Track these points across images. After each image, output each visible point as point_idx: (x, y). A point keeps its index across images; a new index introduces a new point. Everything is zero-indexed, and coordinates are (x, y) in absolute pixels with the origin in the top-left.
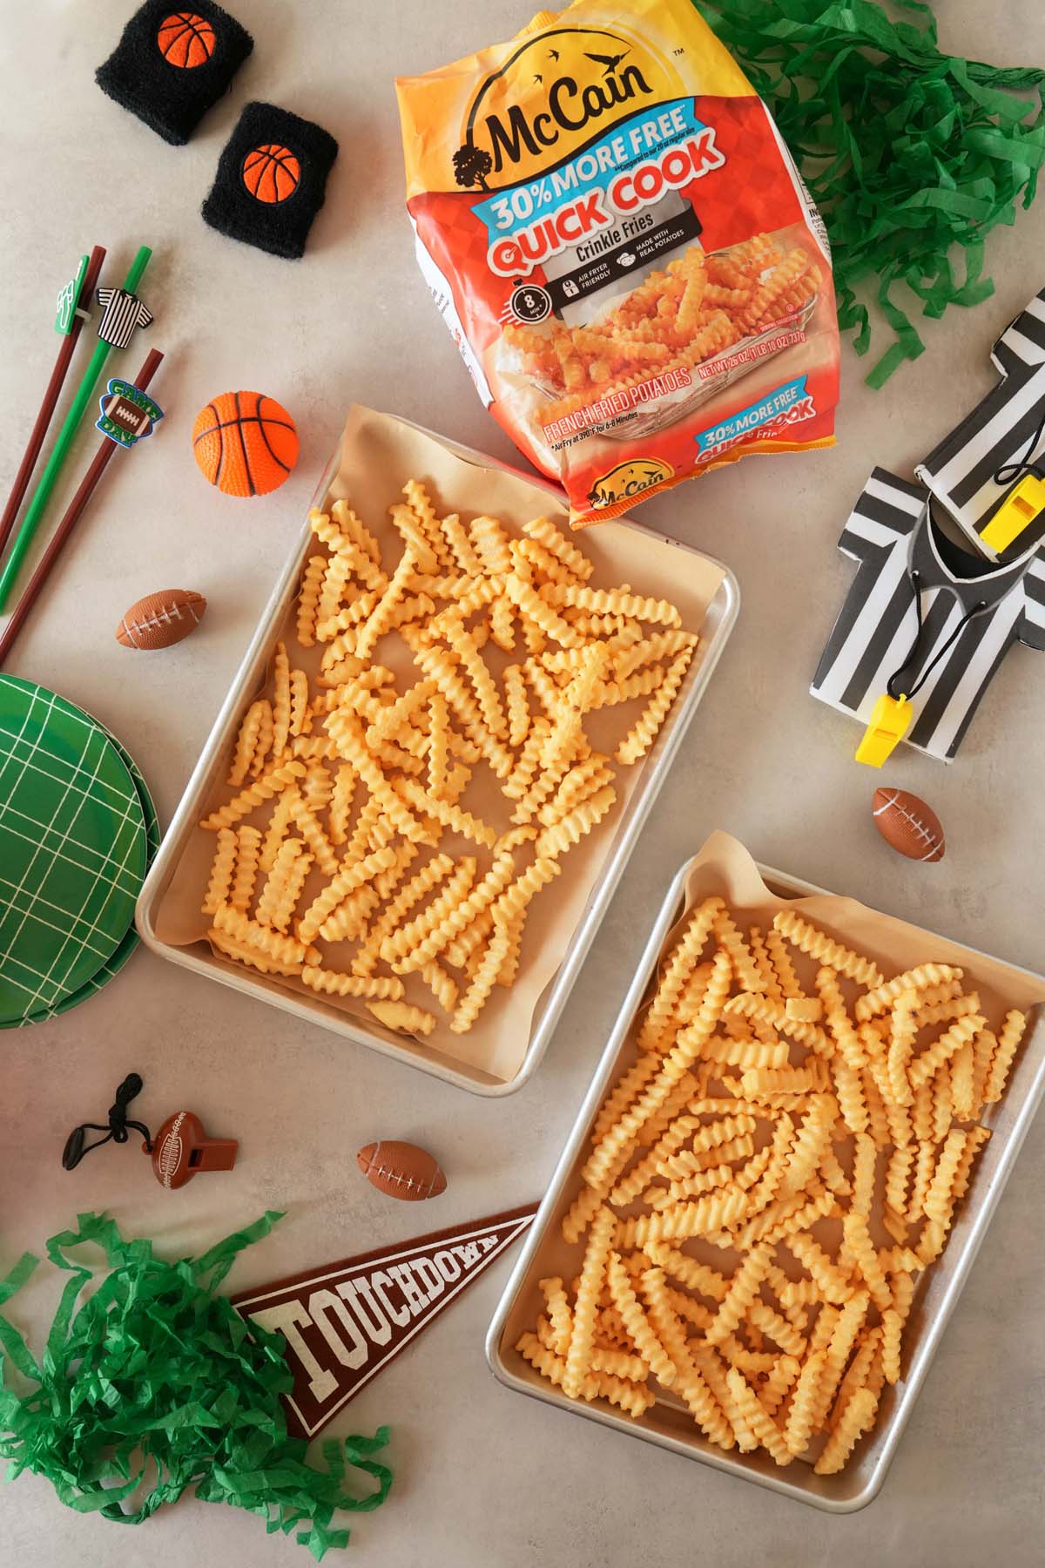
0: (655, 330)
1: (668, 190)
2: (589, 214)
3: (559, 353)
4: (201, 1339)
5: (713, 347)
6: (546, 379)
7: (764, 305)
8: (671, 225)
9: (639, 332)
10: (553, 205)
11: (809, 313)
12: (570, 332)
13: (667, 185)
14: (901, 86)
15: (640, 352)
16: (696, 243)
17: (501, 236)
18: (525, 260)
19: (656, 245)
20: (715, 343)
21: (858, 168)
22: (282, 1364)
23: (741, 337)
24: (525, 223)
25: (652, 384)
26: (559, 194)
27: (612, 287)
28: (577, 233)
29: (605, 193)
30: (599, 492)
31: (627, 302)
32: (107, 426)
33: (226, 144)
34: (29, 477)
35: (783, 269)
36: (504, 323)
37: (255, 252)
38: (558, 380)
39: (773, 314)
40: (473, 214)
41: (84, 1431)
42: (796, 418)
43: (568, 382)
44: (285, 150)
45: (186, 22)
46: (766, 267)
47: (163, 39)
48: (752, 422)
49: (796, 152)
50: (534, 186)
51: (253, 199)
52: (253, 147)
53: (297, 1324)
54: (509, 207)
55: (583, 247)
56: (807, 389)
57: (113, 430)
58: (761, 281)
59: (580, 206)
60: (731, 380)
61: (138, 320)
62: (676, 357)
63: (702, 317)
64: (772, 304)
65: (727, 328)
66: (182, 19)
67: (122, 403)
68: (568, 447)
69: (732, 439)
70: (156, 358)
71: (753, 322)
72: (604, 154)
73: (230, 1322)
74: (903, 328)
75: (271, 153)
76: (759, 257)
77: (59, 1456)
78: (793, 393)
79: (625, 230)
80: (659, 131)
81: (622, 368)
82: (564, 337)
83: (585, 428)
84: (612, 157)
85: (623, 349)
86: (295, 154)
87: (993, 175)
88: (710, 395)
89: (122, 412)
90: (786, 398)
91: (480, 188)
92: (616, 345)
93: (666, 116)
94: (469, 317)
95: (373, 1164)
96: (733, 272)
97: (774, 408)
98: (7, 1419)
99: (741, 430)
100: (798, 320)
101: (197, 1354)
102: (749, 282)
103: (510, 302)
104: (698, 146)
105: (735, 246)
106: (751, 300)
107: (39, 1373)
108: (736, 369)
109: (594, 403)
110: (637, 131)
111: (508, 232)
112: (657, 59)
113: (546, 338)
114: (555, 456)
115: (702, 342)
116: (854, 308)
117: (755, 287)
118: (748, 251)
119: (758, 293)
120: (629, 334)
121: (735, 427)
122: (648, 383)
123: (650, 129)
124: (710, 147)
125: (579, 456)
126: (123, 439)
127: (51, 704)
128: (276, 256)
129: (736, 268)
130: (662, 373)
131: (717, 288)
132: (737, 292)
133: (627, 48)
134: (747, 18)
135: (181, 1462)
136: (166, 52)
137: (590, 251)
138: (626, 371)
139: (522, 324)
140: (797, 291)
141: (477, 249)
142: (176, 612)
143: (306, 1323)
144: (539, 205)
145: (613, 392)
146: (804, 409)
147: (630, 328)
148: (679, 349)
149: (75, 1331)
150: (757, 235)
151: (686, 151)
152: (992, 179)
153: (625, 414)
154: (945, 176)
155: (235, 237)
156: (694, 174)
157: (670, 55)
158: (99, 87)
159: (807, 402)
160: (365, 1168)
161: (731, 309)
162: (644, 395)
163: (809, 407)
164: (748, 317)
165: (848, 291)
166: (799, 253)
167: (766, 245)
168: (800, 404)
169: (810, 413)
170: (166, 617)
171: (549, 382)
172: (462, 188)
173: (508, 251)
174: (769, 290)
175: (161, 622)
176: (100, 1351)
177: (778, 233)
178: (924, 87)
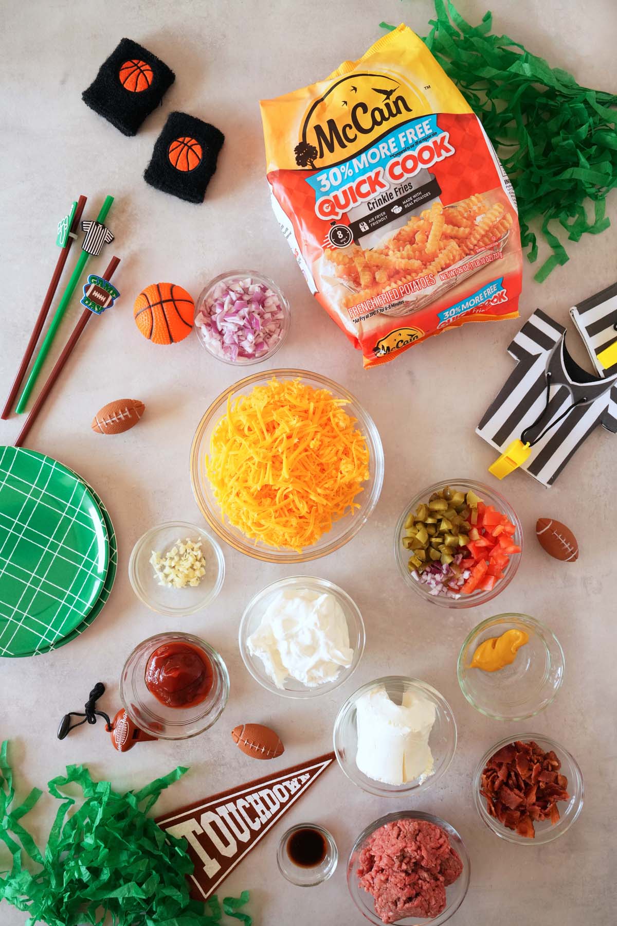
0: (414, 252)
1: (422, 169)
2: (375, 183)
3: (357, 265)
4: (140, 842)
5: (448, 262)
6: (349, 281)
7: (478, 237)
8: (423, 189)
9: (405, 253)
10: (353, 178)
11: (504, 241)
12: (364, 253)
13: (421, 166)
14: (558, 107)
15: (405, 265)
16: (437, 200)
17: (323, 196)
18: (337, 210)
19: (415, 201)
20: (449, 260)
21: (532, 154)
22: (186, 857)
23: (464, 256)
24: (337, 188)
25: (412, 284)
26: (357, 171)
27: (389, 226)
28: (368, 194)
29: (384, 170)
30: (380, 347)
31: (398, 235)
32: (87, 302)
33: (158, 137)
34: (40, 331)
35: (489, 215)
36: (325, 248)
37: (175, 199)
38: (357, 282)
39: (484, 242)
40: (307, 183)
41: (70, 897)
42: (496, 302)
43: (363, 282)
44: (193, 140)
45: (136, 65)
46: (479, 214)
47: (122, 75)
48: (471, 305)
49: (495, 143)
50: (342, 167)
51: (174, 169)
52: (175, 138)
53: (194, 832)
54: (327, 179)
55: (371, 202)
56: (503, 285)
57: (90, 304)
58: (476, 222)
59: (370, 178)
60: (459, 281)
61: (105, 239)
62: (426, 268)
63: (442, 244)
64: (483, 236)
65: (457, 250)
66: (134, 63)
67: (96, 288)
68: (362, 321)
69: (459, 315)
70: (116, 262)
71: (471, 246)
72: (383, 148)
73: (156, 833)
74: (556, 246)
75: (185, 142)
76: (475, 208)
77: (55, 911)
78: (494, 288)
79: (396, 192)
80: (416, 134)
81: (395, 274)
82: (360, 255)
83: (373, 310)
84: (389, 149)
85: (395, 262)
86: (199, 143)
87: (610, 158)
88: (446, 290)
89: (96, 294)
90: (491, 291)
91: (311, 168)
92: (391, 261)
93: (420, 125)
94: (304, 243)
95: (241, 738)
96: (460, 217)
97: (484, 297)
98: (25, 888)
99: (465, 310)
100: (498, 245)
101: (137, 850)
102: (469, 223)
103: (329, 235)
104: (439, 143)
105: (460, 202)
106: (470, 234)
107: (42, 859)
108: (462, 275)
109: (378, 295)
110: (403, 134)
111: (327, 193)
112: (414, 91)
113: (350, 257)
114: (355, 326)
115: (442, 259)
116: (528, 235)
117: (473, 226)
118: (468, 205)
119: (474, 230)
120: (398, 254)
121: (461, 308)
122: (410, 284)
123: (411, 133)
124: (446, 143)
125: (370, 326)
126: (96, 309)
127: (54, 467)
128: (187, 202)
129: (462, 215)
130: (418, 277)
131: (451, 227)
132: (462, 229)
133: (397, 85)
134: (466, 64)
135: (126, 916)
136: (124, 83)
137: (375, 205)
138: (397, 276)
139: (335, 248)
140: (497, 228)
141: (309, 203)
142: (127, 413)
143: (199, 832)
144: (345, 178)
145: (390, 288)
146: (501, 297)
147: (399, 251)
148: (428, 264)
149: (64, 834)
150: (474, 195)
151: (432, 146)
152: (610, 162)
153: (396, 302)
154: (583, 160)
155: (163, 191)
156: (436, 159)
157: (422, 89)
158: (84, 102)
159: (503, 293)
160: (237, 740)
161: (459, 239)
162: (408, 291)
163: (504, 295)
164: (469, 243)
165: (525, 225)
166: (499, 206)
167: (479, 201)
168: (499, 294)
169: (504, 299)
170: (121, 416)
171: (352, 282)
172: (300, 168)
173: (327, 205)
174: (482, 228)
175: (119, 419)
176: (79, 848)
177: (486, 194)
178: (571, 107)
